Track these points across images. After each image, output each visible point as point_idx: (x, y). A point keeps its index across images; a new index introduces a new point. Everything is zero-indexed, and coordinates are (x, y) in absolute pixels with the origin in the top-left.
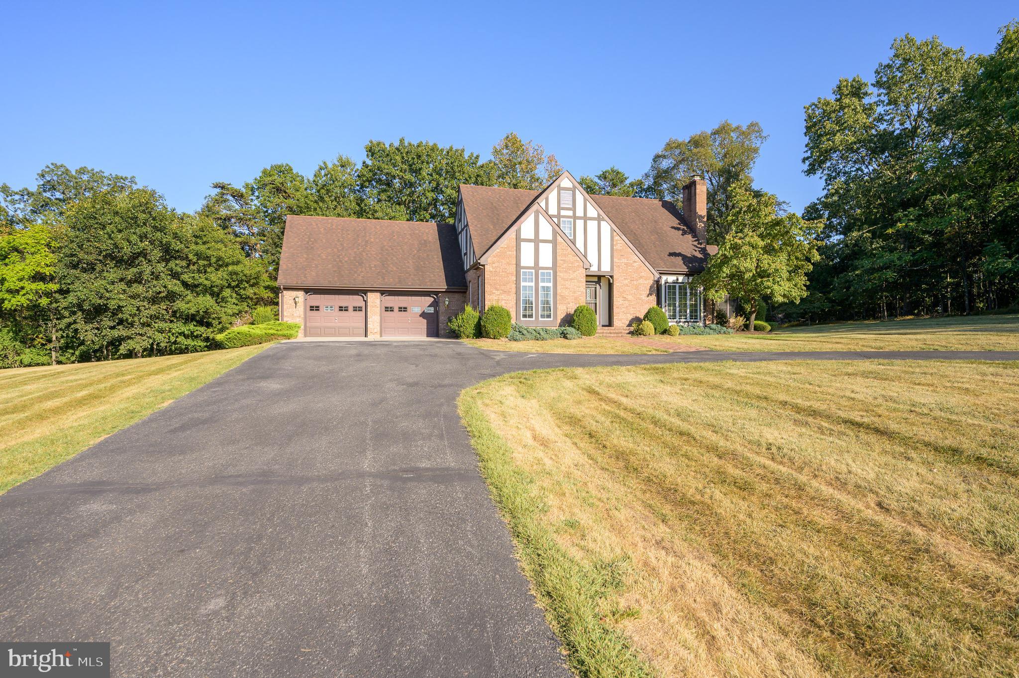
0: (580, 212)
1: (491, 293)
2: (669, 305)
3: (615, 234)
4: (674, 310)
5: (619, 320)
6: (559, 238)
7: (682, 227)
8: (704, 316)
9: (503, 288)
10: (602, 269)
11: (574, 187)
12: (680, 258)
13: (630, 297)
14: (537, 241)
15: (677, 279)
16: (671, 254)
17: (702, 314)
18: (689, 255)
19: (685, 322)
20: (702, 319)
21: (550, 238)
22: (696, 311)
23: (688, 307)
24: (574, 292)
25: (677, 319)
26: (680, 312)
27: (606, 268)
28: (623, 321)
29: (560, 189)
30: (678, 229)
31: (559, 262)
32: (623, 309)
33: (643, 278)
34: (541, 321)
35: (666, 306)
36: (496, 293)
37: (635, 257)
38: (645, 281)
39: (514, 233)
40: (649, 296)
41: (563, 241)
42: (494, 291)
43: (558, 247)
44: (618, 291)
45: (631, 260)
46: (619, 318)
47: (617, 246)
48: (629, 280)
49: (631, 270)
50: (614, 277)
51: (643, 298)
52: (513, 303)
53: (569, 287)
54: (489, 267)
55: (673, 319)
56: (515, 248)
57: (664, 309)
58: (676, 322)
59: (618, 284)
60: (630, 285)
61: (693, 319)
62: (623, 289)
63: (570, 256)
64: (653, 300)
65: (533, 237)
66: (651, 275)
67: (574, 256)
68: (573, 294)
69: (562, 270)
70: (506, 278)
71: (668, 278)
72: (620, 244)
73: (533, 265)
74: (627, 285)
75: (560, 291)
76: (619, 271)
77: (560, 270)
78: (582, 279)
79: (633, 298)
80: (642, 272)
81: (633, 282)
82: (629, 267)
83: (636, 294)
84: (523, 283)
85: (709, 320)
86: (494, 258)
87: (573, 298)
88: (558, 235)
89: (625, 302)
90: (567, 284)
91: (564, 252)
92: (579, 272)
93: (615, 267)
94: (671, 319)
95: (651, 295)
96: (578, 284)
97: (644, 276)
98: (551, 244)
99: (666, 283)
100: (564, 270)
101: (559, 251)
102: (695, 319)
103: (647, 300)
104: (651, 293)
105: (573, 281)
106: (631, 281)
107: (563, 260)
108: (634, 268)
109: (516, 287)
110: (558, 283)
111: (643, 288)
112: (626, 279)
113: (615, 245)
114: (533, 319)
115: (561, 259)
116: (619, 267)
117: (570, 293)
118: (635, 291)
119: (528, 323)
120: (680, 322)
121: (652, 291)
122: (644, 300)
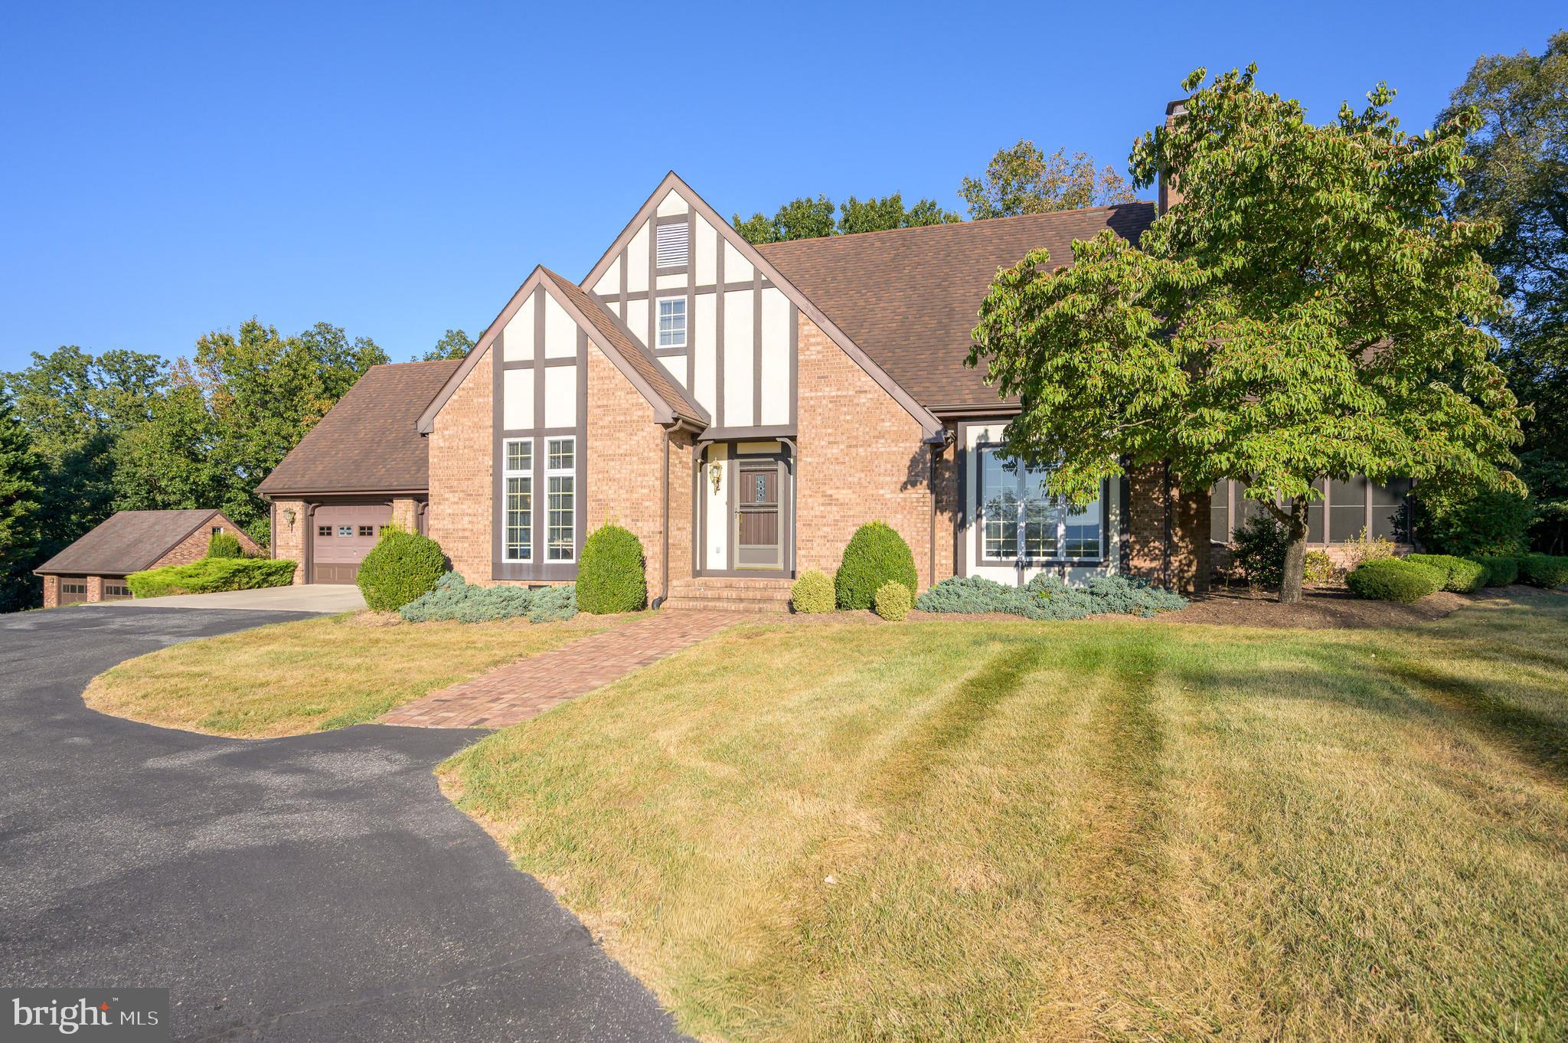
0: (706, 275)
1: (442, 500)
2: (993, 514)
3: (802, 318)
4: (1011, 530)
5: (810, 559)
6: (593, 351)
8: (1124, 545)
9: (465, 485)
10: (765, 422)
11: (693, 209)
13: (843, 495)
14: (540, 364)
17: (1116, 539)
19: (1049, 565)
20: (1114, 557)
21: (572, 352)
24: (631, 490)
25: (1021, 556)
26: (1031, 531)
27: (776, 415)
29: (658, 222)
31: (593, 413)
32: (825, 529)
33: (887, 436)
34: (548, 565)
35: (979, 516)
36: (452, 500)
37: (863, 379)
38: (893, 444)
39: (490, 351)
40: (906, 488)
41: (603, 357)
42: (447, 496)
43: (590, 374)
44: (809, 477)
45: (851, 388)
46: (813, 553)
47: (807, 353)
48: (842, 447)
49: (848, 417)
50: (800, 439)
51: (888, 496)
52: (487, 523)
53: (617, 476)
54: (435, 437)
55: (1007, 554)
56: (491, 387)
57: (974, 524)
58: (1017, 564)
59: (809, 460)
60: (847, 459)
61: (1078, 554)
62: (826, 472)
63: (621, 394)
64: (918, 502)
65: (530, 355)
66: (916, 425)
67: (631, 393)
68: (628, 496)
69: (600, 431)
70: (471, 463)
71: (986, 431)
72: (819, 348)
73: (530, 425)
74: (837, 459)
75: (593, 488)
76: (814, 423)
77: (594, 432)
78: (652, 454)
79: (853, 496)
80: (883, 420)
81: (855, 450)
82: (845, 409)
83: (865, 483)
84: (508, 474)
85: (1151, 560)
86: (448, 417)
87: (628, 504)
88: (589, 341)
89: (829, 508)
90: (614, 468)
91: (606, 386)
92: (645, 434)
93: (801, 412)
94: (998, 554)
95: (914, 485)
96: (642, 467)
97: (889, 432)
98: (574, 368)
99: (980, 446)
100: (606, 431)
101: (595, 383)
102: (1087, 555)
103: (899, 500)
104: (913, 479)
105: (627, 458)
106: (850, 446)
107: (603, 406)
108: (858, 409)
109: (493, 482)
110: (589, 467)
111: (889, 466)
112: (835, 443)
113: (803, 350)
114: (530, 561)
115: (599, 403)
116: (813, 409)
117: (621, 491)
118: (863, 475)
119: (517, 572)
120: (1030, 564)
121: (917, 475)
122: (889, 499)
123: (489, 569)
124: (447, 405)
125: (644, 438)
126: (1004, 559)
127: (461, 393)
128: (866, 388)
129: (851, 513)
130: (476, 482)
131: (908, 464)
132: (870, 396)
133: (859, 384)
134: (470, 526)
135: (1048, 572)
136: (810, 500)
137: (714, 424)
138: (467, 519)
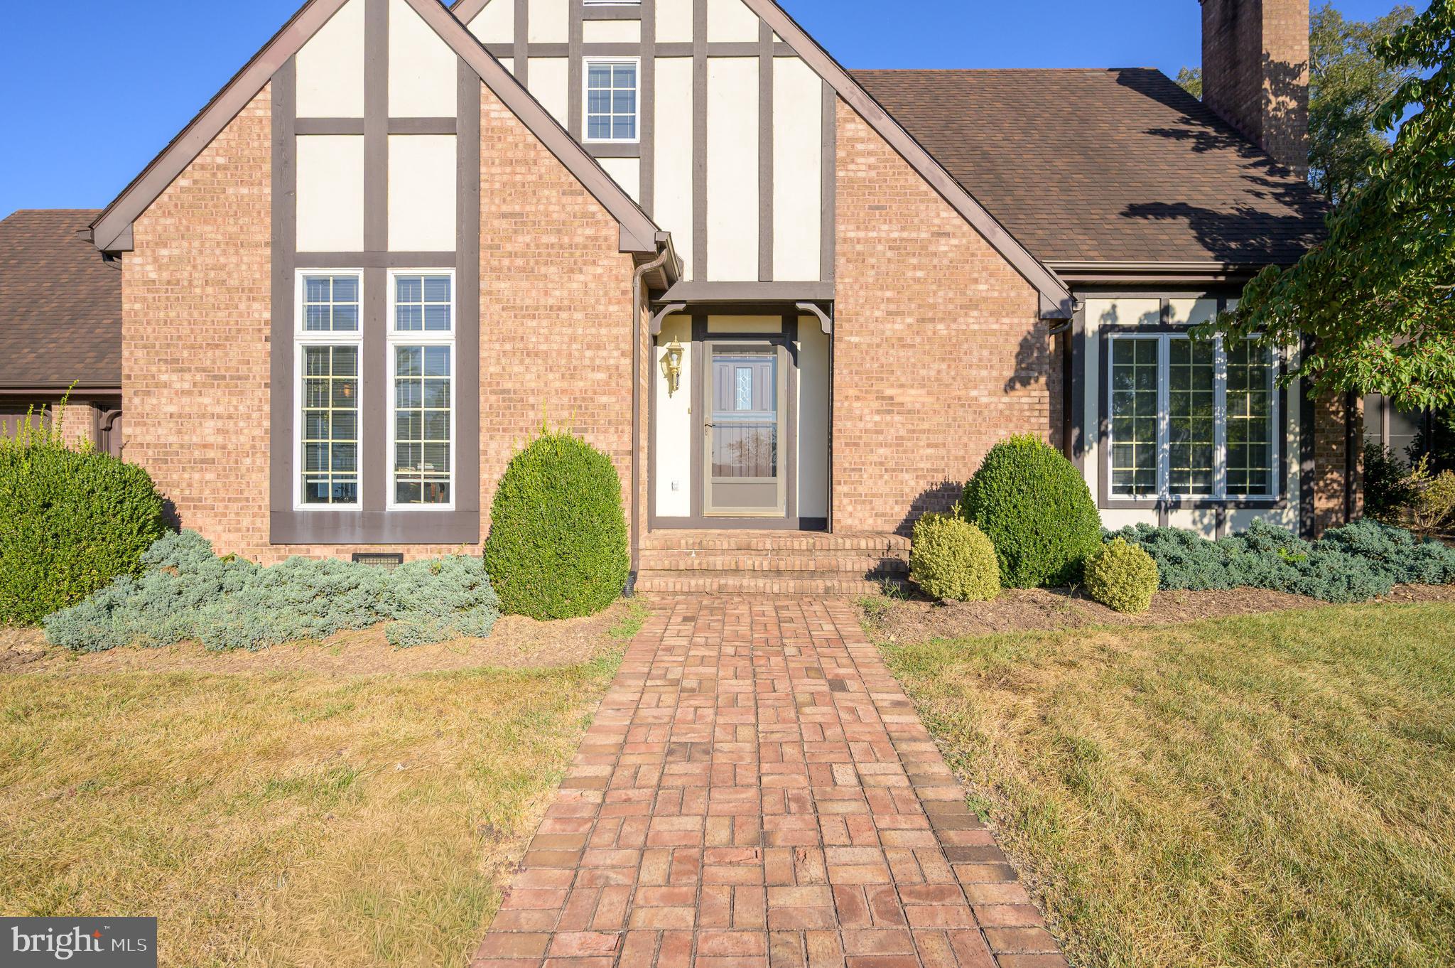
0: (673, 25)
1: (152, 387)
2: (1123, 432)
3: (842, 111)
4: (1149, 455)
5: (856, 498)
6: (492, 109)
7: (1196, 129)
8: (1306, 478)
9: (207, 358)
10: (778, 276)
12: (1184, 221)
13: (913, 397)
14: (376, 127)
15: (1166, 311)
16: (1135, 211)
17: (1295, 468)
18: (1226, 211)
19: (1203, 506)
20: (1295, 492)
21: (447, 107)
22: (1261, 456)
23: (1221, 433)
24: (572, 373)
25: (1163, 493)
26: (1177, 457)
27: (798, 265)
28: (879, 505)
30: (1180, 135)
31: (492, 227)
32: (882, 451)
33: (983, 306)
34: (395, 515)
35: (1102, 434)
36: (177, 386)
37: (943, 214)
38: (991, 319)
39: (266, 95)
40: (1013, 388)
41: (513, 122)
42: (164, 378)
43: (485, 154)
44: (855, 368)
45: (924, 228)
46: (861, 489)
47: (852, 167)
48: (909, 320)
49: (920, 274)
50: (839, 306)
51: (984, 400)
52: (257, 432)
53: (544, 347)
54: (137, 260)
55: (1139, 491)
56: (267, 167)
57: (1095, 446)
58: (1158, 506)
59: (855, 339)
60: (918, 340)
61: (1243, 491)
62: (883, 359)
63: (553, 194)
64: (1031, 410)
65: (355, 108)
66: (1027, 291)
67: (573, 193)
68: (565, 385)
69: (506, 262)
70: (222, 314)
71: (1114, 307)
72: (872, 160)
73: (356, 244)
74: (901, 339)
75: (492, 369)
76: (862, 280)
77: (495, 263)
78: (613, 308)
79: (930, 400)
80: (976, 281)
81: (930, 326)
82: (914, 261)
83: (947, 380)
84: (304, 337)
85: (1329, 498)
86: (169, 221)
87: (565, 400)
88: (484, 90)
89: (888, 418)
90: (535, 332)
91: (518, 178)
92: (599, 270)
93: (841, 261)
94: (1129, 491)
95: (1025, 382)
96: (593, 331)
97: (986, 299)
98: (452, 140)
99: (1104, 330)
100: (519, 262)
101: (494, 170)
102: (1254, 491)
103: (1001, 406)
104: (1024, 374)
105: (564, 315)
106: (923, 320)
107: (512, 215)
108: (935, 261)
109: (272, 354)
110: (484, 329)
111: (985, 353)
112: (898, 313)
113: (845, 163)
114: (357, 507)
115: (505, 208)
116: (861, 258)
117: (551, 376)
118: (944, 366)
119: (325, 529)
120: (1177, 505)
121: (1029, 368)
122: (987, 406)
123: (265, 524)
124: (164, 197)
125: (598, 278)
126: (1139, 497)
127: (197, 175)
128: (948, 229)
129: (926, 426)
130: (234, 352)
131: (1017, 349)
132: (954, 241)
133: (936, 221)
134: (220, 439)
135: (1203, 516)
136: (856, 405)
137: (688, 275)
138: (210, 424)
